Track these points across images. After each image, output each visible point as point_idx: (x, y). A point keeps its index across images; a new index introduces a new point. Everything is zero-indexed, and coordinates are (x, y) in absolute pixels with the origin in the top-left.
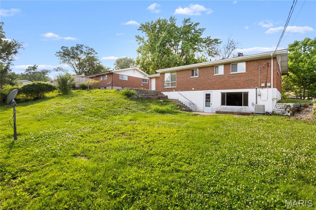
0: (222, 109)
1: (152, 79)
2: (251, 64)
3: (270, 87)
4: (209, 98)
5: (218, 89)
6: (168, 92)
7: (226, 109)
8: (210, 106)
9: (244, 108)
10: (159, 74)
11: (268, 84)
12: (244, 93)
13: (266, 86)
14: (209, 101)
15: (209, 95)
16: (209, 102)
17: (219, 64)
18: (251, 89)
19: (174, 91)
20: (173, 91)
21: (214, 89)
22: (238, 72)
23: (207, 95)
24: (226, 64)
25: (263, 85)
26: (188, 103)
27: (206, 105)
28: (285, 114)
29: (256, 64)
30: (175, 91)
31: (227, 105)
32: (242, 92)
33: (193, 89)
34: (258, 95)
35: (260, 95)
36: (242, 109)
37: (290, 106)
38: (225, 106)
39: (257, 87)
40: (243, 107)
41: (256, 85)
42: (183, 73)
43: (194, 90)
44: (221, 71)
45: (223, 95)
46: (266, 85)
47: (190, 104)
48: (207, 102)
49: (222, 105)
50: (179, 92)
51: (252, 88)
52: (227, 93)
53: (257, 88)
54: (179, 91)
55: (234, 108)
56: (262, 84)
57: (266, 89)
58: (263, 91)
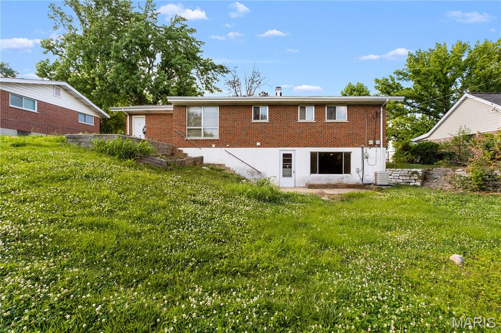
0: (312, 180)
1: (133, 117)
2: (356, 109)
3: (379, 146)
4: (290, 161)
5: (305, 146)
6: (198, 149)
7: (319, 179)
8: (291, 176)
9: (347, 177)
10: (172, 106)
11: (377, 142)
12: (345, 153)
13: (374, 145)
14: (290, 167)
15: (290, 155)
16: (289, 169)
17: (307, 103)
18: (355, 148)
19: (214, 146)
20: (211, 147)
21: (298, 147)
22: (337, 120)
23: (284, 155)
24: (319, 105)
25: (371, 142)
26: (247, 172)
27: (283, 174)
28: (411, 184)
29: (362, 111)
30: (216, 147)
31: (319, 173)
32: (342, 153)
33: (258, 144)
34: (365, 157)
35: (367, 158)
36: (343, 178)
37: (418, 173)
38: (317, 175)
39: (363, 146)
40: (344, 175)
41: (362, 143)
42: (237, 111)
43: (259, 147)
44: (310, 115)
45: (313, 155)
46: (374, 143)
47: (252, 174)
48: (285, 169)
49: (311, 173)
50: (227, 149)
51: (357, 147)
52: (319, 153)
53: (363, 148)
54: (226, 147)
55: (332, 178)
56: (369, 141)
57: (374, 149)
58: (371, 152)
